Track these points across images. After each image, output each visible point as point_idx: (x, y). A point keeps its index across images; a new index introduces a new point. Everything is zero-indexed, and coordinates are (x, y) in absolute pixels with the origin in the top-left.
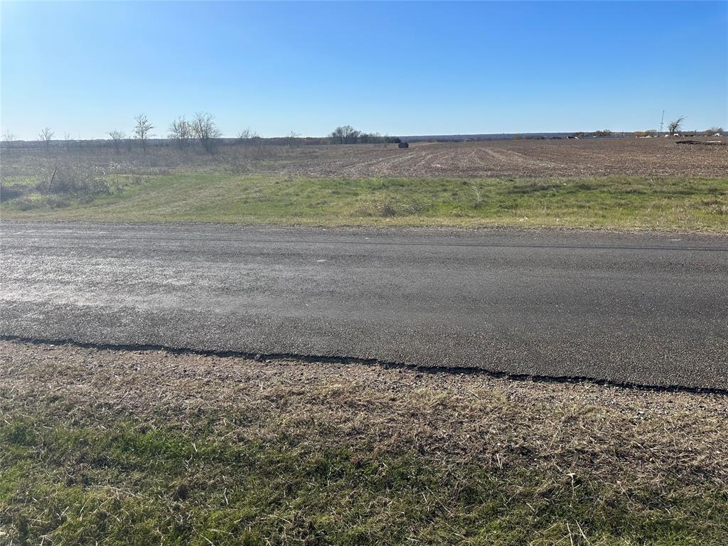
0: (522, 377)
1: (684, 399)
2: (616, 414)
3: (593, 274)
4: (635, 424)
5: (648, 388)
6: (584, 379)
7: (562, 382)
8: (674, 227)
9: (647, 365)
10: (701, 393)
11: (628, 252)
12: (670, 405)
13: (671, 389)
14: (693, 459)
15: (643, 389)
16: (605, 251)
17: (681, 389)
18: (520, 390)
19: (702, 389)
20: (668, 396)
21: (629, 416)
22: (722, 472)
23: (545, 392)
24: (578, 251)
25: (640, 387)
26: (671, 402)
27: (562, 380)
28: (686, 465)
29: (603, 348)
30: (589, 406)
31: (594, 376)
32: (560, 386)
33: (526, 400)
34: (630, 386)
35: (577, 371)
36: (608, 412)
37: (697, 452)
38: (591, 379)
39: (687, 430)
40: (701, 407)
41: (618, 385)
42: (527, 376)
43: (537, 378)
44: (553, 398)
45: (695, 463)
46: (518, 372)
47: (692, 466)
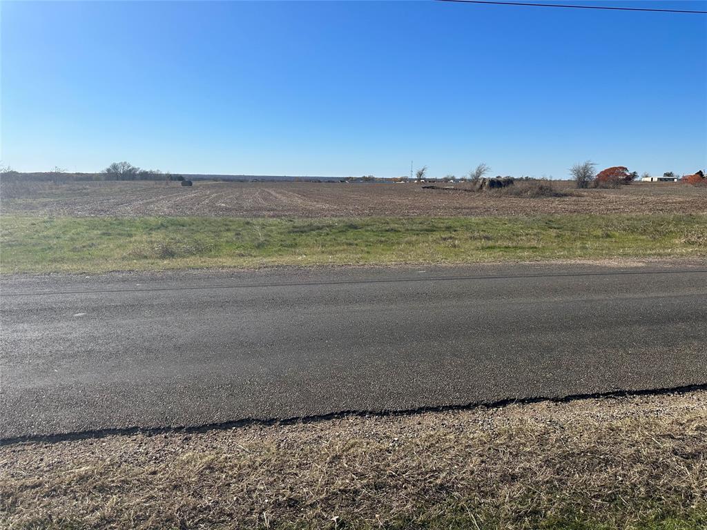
0: (292, 421)
1: (430, 419)
2: (375, 445)
3: (357, 307)
4: (390, 453)
5: (402, 413)
6: (348, 412)
7: (329, 419)
8: (421, 260)
9: (400, 391)
10: (442, 411)
11: (385, 285)
12: (419, 427)
13: (420, 411)
14: (437, 478)
15: (398, 415)
16: (367, 285)
17: (428, 409)
18: (290, 435)
19: (443, 407)
20: (417, 418)
21: (387, 445)
22: (459, 486)
23: (314, 432)
24: (346, 287)
25: (395, 412)
26: (420, 424)
27: (328, 417)
28: (432, 485)
29: (365, 378)
30: (352, 441)
31: (357, 408)
32: (328, 424)
33: (295, 444)
34: (386, 413)
35: (343, 407)
36: (368, 444)
37: (440, 471)
38: (354, 412)
39: (432, 449)
40: (443, 424)
41: (377, 414)
42: (297, 418)
43: (307, 419)
44: (321, 437)
45: (438, 481)
46: (290, 416)
47: (437, 484)
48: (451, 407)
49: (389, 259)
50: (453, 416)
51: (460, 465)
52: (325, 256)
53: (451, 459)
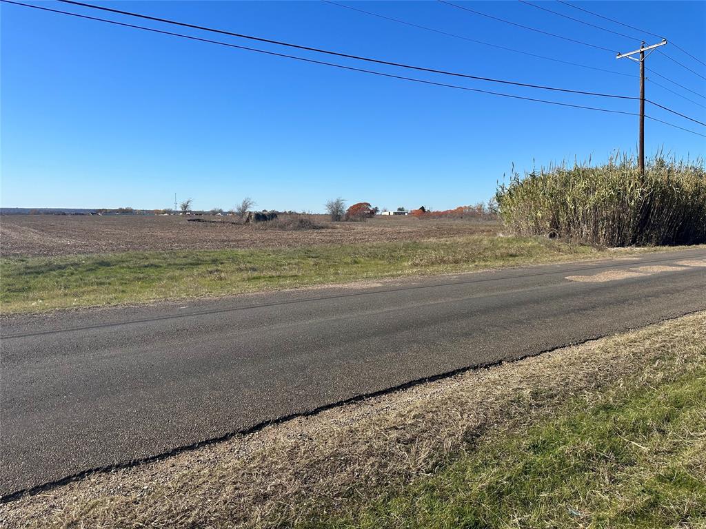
0: (16, 496)
1: (185, 458)
2: (120, 499)
4: (138, 503)
5: (154, 459)
6: (90, 471)
7: (65, 484)
9: (153, 436)
12: (172, 469)
13: (174, 452)
14: (189, 517)
15: (150, 462)
17: (183, 449)
18: (12, 513)
20: (171, 460)
21: (135, 495)
23: (45, 503)
25: (146, 461)
26: (174, 466)
27: (64, 482)
29: (112, 430)
30: (93, 502)
31: (100, 465)
32: (62, 489)
33: (19, 523)
34: (136, 463)
35: (83, 467)
36: (112, 500)
37: (192, 508)
38: (98, 469)
39: (185, 489)
40: (198, 461)
41: (125, 466)
42: (22, 491)
43: (35, 491)
44: (53, 507)
46: (12, 490)
48: (207, 442)
49: (148, 297)
50: (209, 451)
51: (213, 497)
52: (68, 299)
53: (204, 494)
